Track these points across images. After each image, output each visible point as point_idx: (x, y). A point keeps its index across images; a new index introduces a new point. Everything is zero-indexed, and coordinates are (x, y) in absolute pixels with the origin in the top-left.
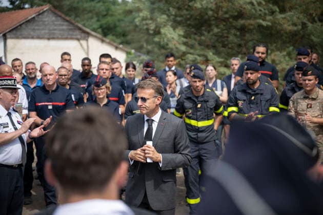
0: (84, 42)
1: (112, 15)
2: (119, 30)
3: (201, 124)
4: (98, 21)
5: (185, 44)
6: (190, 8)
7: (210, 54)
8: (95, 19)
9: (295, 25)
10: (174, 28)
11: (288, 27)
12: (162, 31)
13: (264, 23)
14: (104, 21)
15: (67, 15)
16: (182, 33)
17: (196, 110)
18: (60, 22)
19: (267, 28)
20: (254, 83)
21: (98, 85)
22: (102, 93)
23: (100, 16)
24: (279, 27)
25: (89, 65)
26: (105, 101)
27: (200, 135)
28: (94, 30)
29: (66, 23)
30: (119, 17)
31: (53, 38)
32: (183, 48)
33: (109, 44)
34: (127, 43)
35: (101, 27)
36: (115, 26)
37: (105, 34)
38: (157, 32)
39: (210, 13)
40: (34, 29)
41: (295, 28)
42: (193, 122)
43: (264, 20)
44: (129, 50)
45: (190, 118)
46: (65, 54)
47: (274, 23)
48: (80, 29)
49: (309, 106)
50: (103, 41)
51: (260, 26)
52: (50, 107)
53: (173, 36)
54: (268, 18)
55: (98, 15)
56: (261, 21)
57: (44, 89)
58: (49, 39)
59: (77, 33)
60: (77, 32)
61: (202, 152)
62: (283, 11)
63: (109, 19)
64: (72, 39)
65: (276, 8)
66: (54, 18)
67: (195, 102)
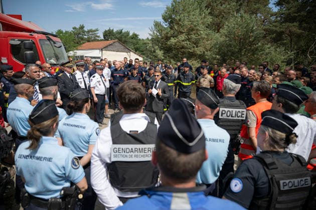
0: (129, 54)
1: (139, 44)
3: (169, 85)
4: (134, 46)
5: (163, 56)
6: (166, 44)
7: (172, 60)
9: (201, 52)
10: (160, 51)
11: (199, 53)
12: (156, 51)
13: (191, 51)
15: (123, 43)
17: (168, 79)
18: (121, 46)
19: (191, 52)
20: (187, 71)
22: (135, 72)
23: (134, 44)
24: (195, 52)
25: (132, 62)
28: (132, 49)
29: (123, 46)
30: (141, 45)
32: (163, 58)
33: (137, 54)
34: (144, 54)
35: (135, 48)
37: (136, 51)
38: (154, 52)
39: (173, 46)
40: (112, 48)
44: (144, 57)
46: (125, 58)
49: (204, 81)
50: (135, 53)
51: (189, 51)
52: (118, 76)
53: (160, 53)
54: (192, 49)
56: (189, 50)
57: (116, 70)
58: (117, 52)
60: (127, 50)
62: (197, 47)
63: (137, 45)
64: (125, 52)
66: (119, 44)
67: (168, 77)
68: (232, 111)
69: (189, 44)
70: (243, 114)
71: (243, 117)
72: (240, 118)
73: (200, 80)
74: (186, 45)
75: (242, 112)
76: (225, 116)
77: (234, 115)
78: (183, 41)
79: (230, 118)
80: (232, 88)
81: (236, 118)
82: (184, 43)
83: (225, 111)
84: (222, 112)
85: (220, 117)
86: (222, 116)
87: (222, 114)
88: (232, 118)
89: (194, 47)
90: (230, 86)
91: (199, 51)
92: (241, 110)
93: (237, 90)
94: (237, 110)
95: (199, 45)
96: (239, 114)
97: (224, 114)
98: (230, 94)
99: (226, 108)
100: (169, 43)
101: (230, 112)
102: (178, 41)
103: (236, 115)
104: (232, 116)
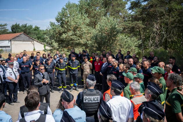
0: (33, 42)
1: (40, 34)
2: (42, 38)
3: (62, 70)
4: (37, 36)
5: (58, 46)
8: (35, 35)
9: (84, 42)
10: (56, 42)
12: (53, 43)
13: (77, 42)
14: (38, 36)
15: (27, 34)
16: (58, 44)
17: (61, 66)
18: (26, 37)
21: (37, 61)
24: (80, 43)
26: (39, 64)
27: (62, 72)
29: (28, 37)
30: (42, 35)
31: (24, 41)
32: (58, 48)
34: (44, 42)
35: (37, 37)
36: (41, 37)
37: (38, 39)
38: (52, 43)
39: (64, 39)
40: (19, 39)
41: (84, 43)
42: (60, 69)
43: (77, 41)
44: (45, 44)
45: (59, 68)
47: (79, 42)
48: (32, 39)
49: (86, 65)
50: (38, 42)
51: (76, 42)
52: (25, 67)
54: (78, 41)
55: (36, 34)
56: (76, 41)
57: (23, 62)
58: (23, 41)
59: (31, 40)
61: (62, 76)
64: (29, 41)
65: (80, 38)
66: (24, 36)
67: (60, 65)
68: (91, 98)
69: (76, 38)
70: (98, 99)
71: (98, 101)
72: (96, 101)
73: (83, 65)
74: (73, 38)
75: (97, 98)
76: (87, 101)
77: (92, 100)
78: (71, 36)
79: (90, 102)
80: (91, 84)
81: (94, 101)
82: (71, 37)
83: (87, 98)
84: (85, 99)
85: (84, 102)
86: (85, 101)
87: (85, 100)
88: (91, 102)
89: (79, 39)
90: (90, 83)
91: (82, 41)
92: (96, 97)
93: (94, 85)
94: (94, 97)
95: (82, 37)
96: (96, 99)
97: (87, 100)
98: (91, 87)
99: (87, 96)
100: (61, 37)
101: (90, 98)
102: (67, 36)
103: (94, 100)
104: (91, 101)
